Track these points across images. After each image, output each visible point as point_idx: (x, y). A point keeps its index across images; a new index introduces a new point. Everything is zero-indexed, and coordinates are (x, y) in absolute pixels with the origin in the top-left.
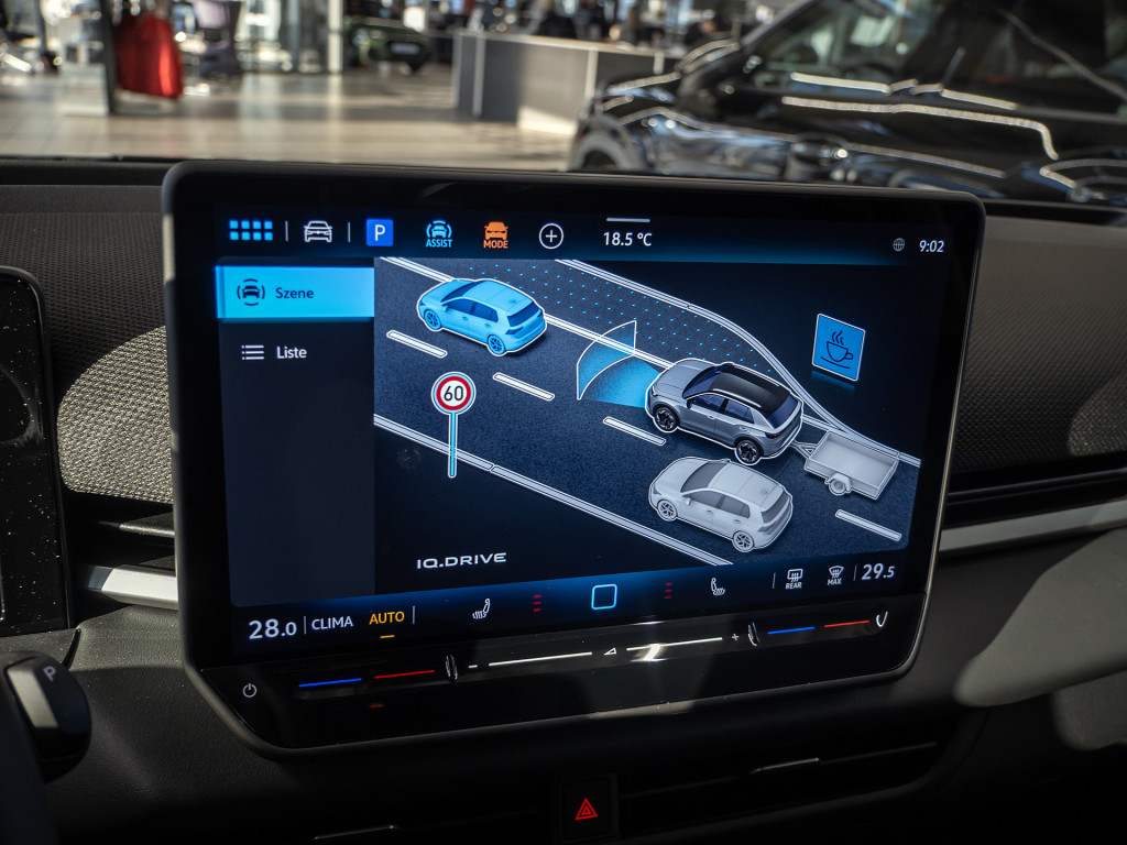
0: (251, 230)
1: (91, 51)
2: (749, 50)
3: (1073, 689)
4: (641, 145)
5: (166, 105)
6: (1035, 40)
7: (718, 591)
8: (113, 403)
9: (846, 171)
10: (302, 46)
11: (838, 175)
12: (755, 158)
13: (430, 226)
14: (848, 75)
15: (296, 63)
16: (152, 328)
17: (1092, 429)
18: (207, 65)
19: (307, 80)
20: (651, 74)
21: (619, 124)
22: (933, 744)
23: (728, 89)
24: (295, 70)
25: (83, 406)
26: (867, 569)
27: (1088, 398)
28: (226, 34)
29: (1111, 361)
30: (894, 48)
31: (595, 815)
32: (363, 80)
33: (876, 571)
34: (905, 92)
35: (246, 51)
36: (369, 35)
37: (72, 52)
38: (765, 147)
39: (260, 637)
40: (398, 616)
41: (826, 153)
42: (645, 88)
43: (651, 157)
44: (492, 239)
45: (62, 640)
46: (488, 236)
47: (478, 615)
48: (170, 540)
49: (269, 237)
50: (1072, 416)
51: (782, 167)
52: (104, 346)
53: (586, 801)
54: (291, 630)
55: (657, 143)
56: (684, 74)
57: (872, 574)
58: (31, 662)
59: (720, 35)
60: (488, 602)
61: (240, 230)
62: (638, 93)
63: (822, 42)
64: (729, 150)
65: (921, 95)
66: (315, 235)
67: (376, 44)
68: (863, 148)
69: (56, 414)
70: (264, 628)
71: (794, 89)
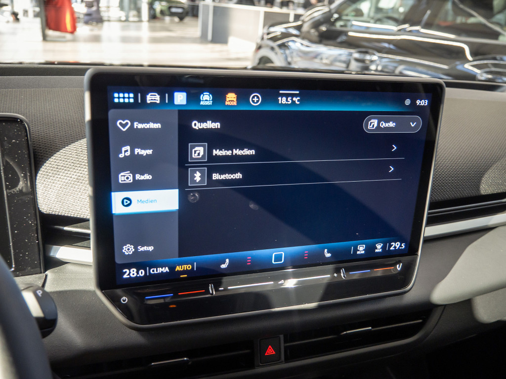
0: (124, 98)
1: (34, 11)
2: (333, 11)
3: (481, 296)
4: (285, 53)
5: (68, 36)
6: (461, 6)
7: (328, 255)
8: (61, 174)
9: (377, 66)
10: (130, 9)
11: (373, 67)
12: (336, 60)
13: (202, 95)
14: (377, 22)
15: (127, 17)
16: (77, 140)
17: (491, 183)
18: (87, 18)
19: (132, 24)
20: (288, 22)
21: (275, 44)
22: (421, 321)
23: (323, 28)
24: (127, 20)
25: (48, 175)
26: (393, 245)
27: (489, 169)
28: (95, 4)
29: (499, 152)
30: (398, 9)
31: (274, 353)
32: (158, 24)
33: (396, 246)
34: (404, 30)
35: (105, 11)
36: (160, 3)
37: (26, 12)
38: (340, 55)
39: (129, 276)
40: (188, 267)
41: (368, 57)
42: (286, 28)
43: (289, 59)
44: (229, 101)
45: (40, 278)
46: (228, 99)
47: (223, 266)
48: (89, 235)
49: (132, 101)
50: (482, 177)
51: (348, 64)
52: (57, 149)
53: (270, 347)
54: (142, 273)
55: (292, 53)
56: (304, 22)
57: (395, 247)
58: (31, 288)
59: (320, 4)
60: (227, 260)
61: (119, 98)
62: (284, 31)
63: (365, 7)
64: (324, 56)
65: (410, 31)
66: (152, 100)
67: (164, 8)
68: (385, 55)
69: (36, 179)
70: (130, 273)
71: (354, 28)
